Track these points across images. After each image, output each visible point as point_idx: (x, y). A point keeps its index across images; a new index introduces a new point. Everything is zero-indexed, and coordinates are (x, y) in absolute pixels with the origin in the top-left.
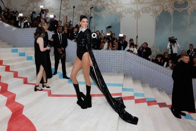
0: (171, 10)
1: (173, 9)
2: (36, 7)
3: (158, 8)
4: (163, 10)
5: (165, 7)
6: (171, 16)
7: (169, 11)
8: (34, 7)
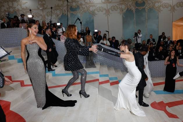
0: (133, 8)
1: (135, 7)
2: (11, 7)
3: (123, 7)
4: (128, 8)
5: (129, 6)
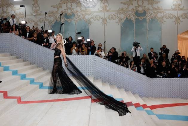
0: (133, 18)
1: (135, 17)
2: (6, 12)
3: (122, 16)
4: (127, 18)
5: (128, 16)
6: (134, 23)
7: (132, 19)
8: (4, 12)
